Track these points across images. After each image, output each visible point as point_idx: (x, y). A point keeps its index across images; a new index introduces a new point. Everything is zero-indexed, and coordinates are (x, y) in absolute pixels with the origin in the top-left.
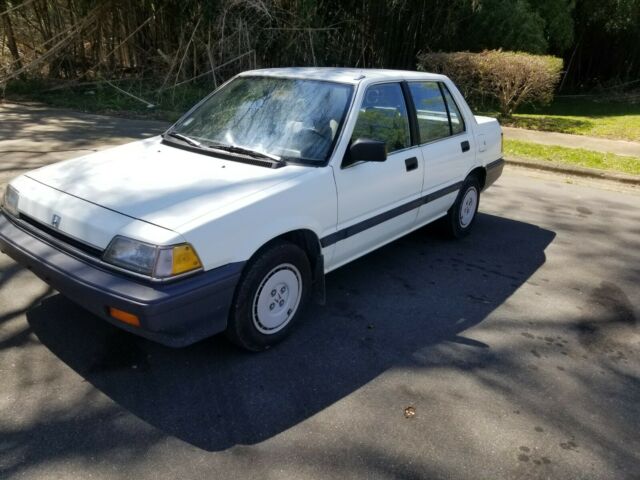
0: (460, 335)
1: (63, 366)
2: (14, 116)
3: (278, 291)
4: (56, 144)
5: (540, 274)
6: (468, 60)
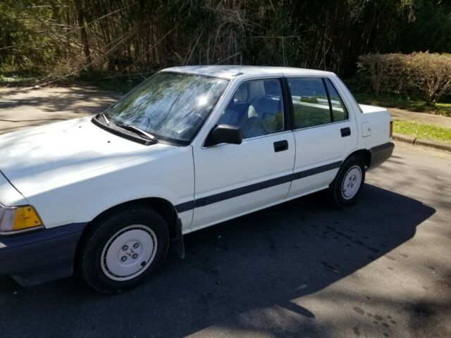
0: (294, 301)
2: (74, 95)
3: (131, 247)
6: (398, 60)
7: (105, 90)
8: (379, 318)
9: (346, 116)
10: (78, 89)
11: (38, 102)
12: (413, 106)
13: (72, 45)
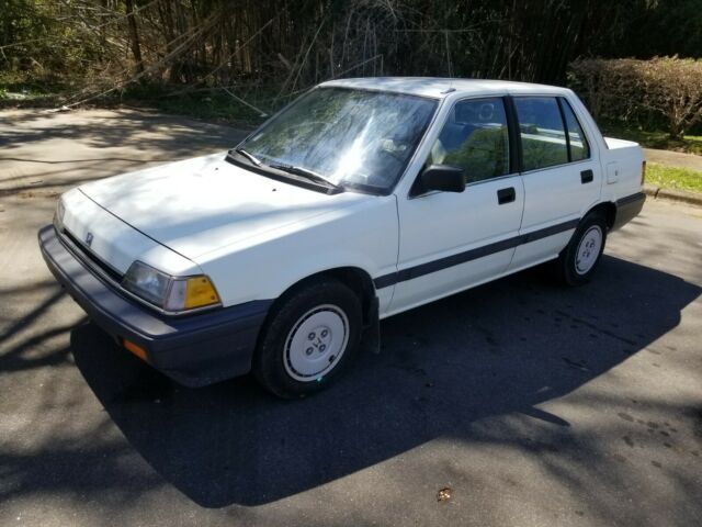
0: (537, 406)
1: (89, 391)
2: (126, 122)
3: (318, 335)
4: (158, 153)
5: (667, 339)
6: (631, 68)
7: (173, 112)
8: (653, 425)
9: (587, 153)
10: (129, 111)
11: (75, 132)
12: (651, 140)
13: (110, 40)
